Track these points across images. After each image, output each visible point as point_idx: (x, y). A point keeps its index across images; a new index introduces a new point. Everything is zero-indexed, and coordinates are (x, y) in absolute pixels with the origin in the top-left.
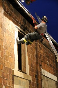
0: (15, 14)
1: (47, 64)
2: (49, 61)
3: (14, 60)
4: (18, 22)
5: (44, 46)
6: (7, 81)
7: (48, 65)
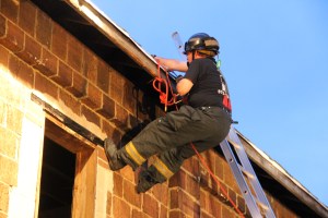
0: (30, 29)
4: (46, 70)
5: (231, 211)
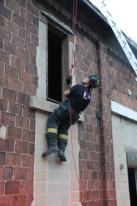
1: (128, 94)
2: (133, 90)
3: (36, 79)
6: (13, 117)
7: (129, 96)
